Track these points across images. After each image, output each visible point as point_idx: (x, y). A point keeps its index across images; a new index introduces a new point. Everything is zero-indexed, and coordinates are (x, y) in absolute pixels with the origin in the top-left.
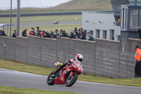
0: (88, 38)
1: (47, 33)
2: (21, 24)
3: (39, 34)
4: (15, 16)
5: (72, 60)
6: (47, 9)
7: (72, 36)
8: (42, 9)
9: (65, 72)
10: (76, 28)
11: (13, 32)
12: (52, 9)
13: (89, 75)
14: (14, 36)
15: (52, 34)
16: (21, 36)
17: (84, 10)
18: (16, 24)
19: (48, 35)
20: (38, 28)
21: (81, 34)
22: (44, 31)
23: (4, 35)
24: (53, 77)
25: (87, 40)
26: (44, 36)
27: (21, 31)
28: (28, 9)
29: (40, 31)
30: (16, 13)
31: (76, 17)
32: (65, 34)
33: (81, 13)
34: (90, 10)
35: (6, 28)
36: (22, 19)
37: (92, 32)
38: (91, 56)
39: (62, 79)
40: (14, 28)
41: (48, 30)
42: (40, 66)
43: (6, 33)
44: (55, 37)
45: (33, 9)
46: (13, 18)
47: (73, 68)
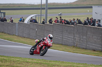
0: (97, 25)
1: (67, 21)
2: (48, 14)
3: (61, 22)
4: (44, 9)
5: (45, 38)
6: (67, 4)
7: (85, 23)
8: (64, 4)
9: (40, 46)
10: (88, 18)
11: (42, 20)
12: (71, 4)
13: (97, 51)
14: (43, 23)
15: (71, 22)
16: (48, 23)
17: (94, 5)
18: (45, 15)
19: (68, 23)
20: (61, 17)
21: (92, 22)
22: (65, 20)
23: (36, 22)
24: (33, 50)
25: (96, 27)
26: (65, 24)
27: (48, 20)
28: (54, 4)
29: (62, 20)
30: (45, 7)
31: (88, 10)
32: (80, 22)
33: (91, 7)
34: (99, 5)
35: (37, 17)
36: (49, 11)
37: (100, 20)
38: (99, 38)
39: (38, 51)
40: (43, 17)
41: (68, 19)
42: (62, 44)
43: (37, 21)
44: (73, 24)
45: (57, 4)
46: (42, 10)
47: (45, 43)
